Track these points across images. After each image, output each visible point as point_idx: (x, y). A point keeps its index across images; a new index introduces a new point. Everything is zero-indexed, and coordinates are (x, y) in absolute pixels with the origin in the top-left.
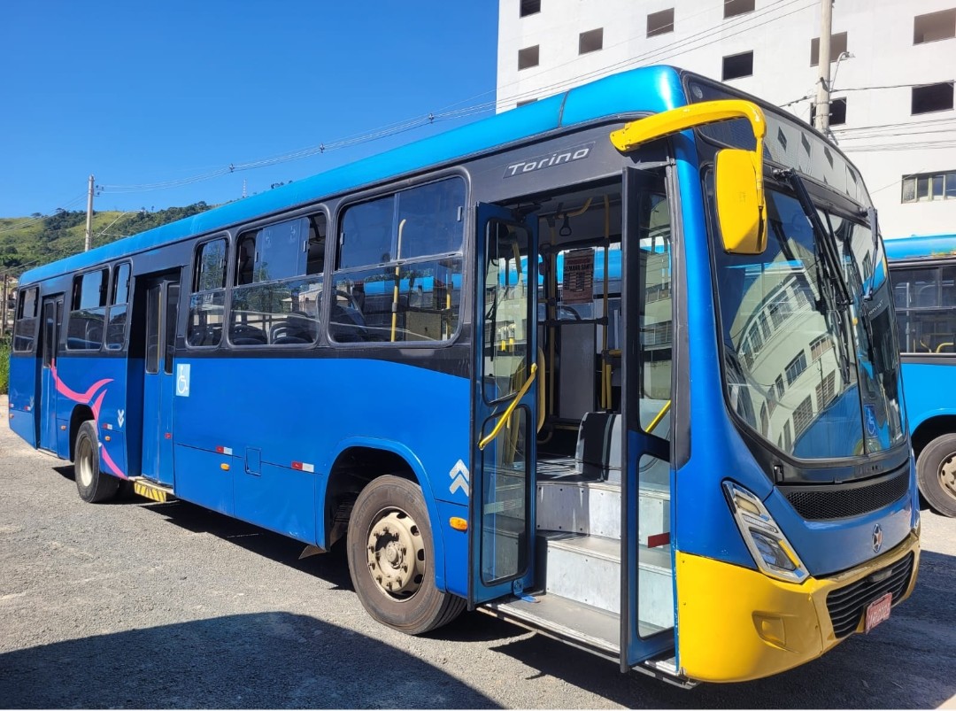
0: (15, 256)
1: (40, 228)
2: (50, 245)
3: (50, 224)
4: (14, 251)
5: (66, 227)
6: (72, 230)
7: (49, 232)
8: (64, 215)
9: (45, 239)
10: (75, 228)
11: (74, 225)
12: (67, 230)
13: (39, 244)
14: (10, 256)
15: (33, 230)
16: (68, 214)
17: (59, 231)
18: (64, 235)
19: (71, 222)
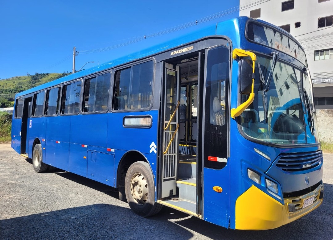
0: (22, 89)
1: (29, 79)
2: (33, 85)
3: (33, 78)
4: (21, 87)
5: (39, 79)
6: (40, 80)
7: (33, 81)
8: (38, 75)
9: (31, 83)
10: (42, 79)
11: (41, 78)
12: (39, 80)
13: (30, 85)
14: (20, 89)
15: (28, 80)
16: (39, 75)
17: (36, 81)
18: (38, 81)
19: (40, 77)
